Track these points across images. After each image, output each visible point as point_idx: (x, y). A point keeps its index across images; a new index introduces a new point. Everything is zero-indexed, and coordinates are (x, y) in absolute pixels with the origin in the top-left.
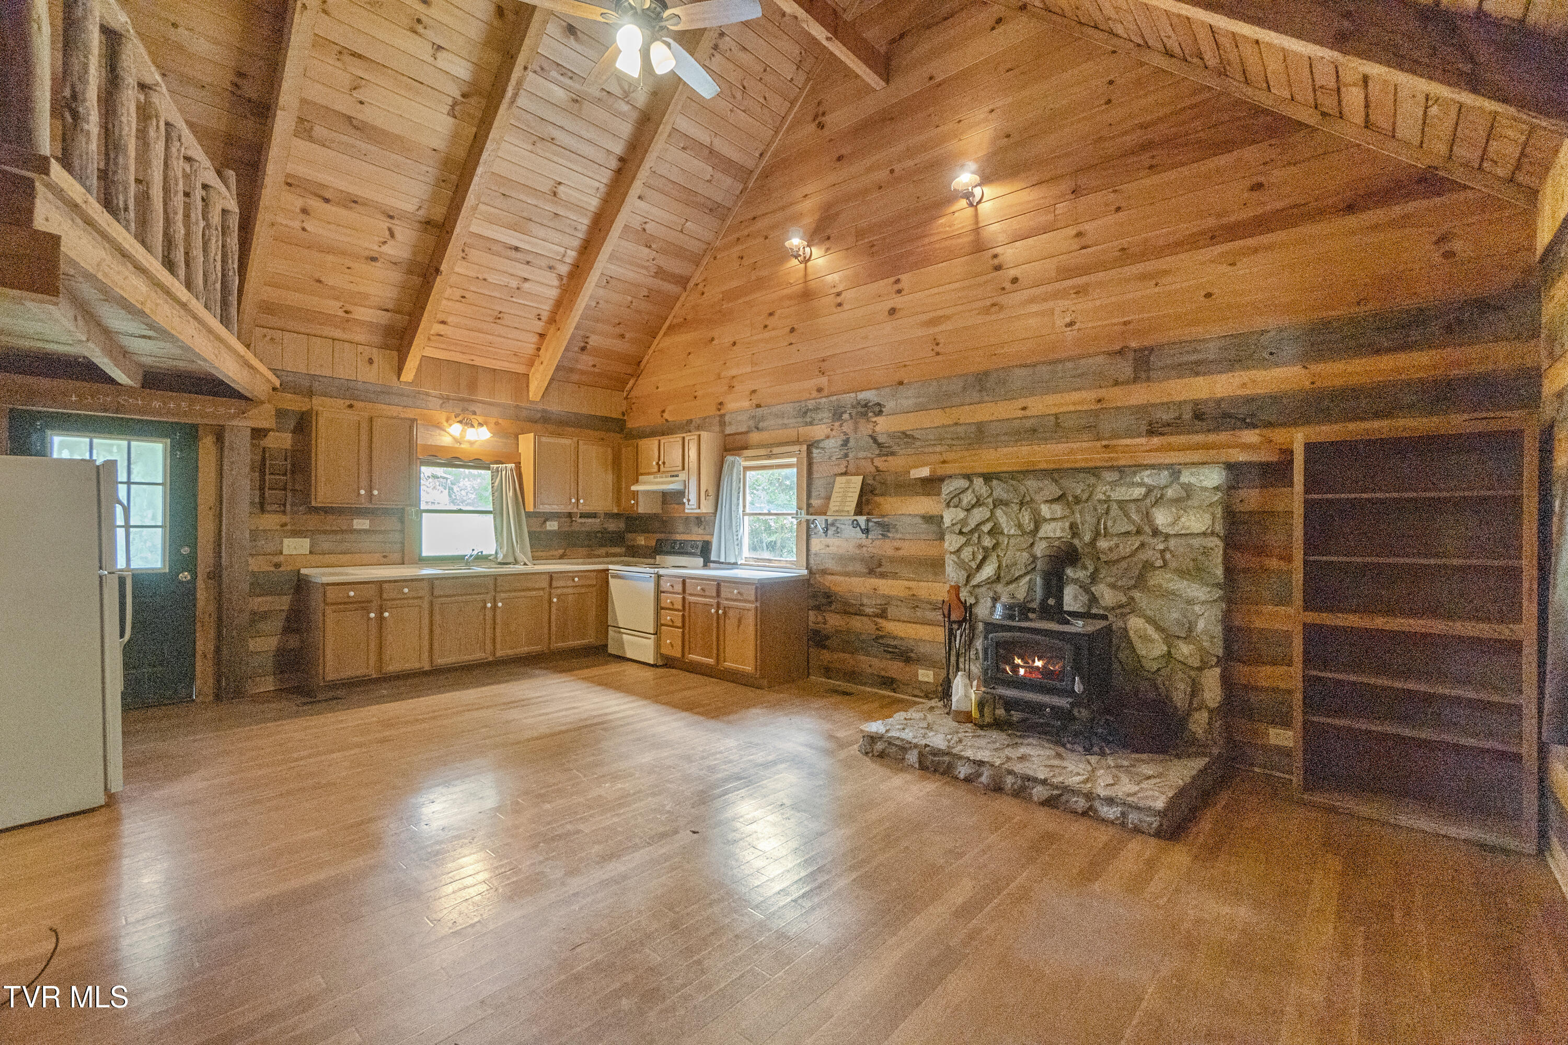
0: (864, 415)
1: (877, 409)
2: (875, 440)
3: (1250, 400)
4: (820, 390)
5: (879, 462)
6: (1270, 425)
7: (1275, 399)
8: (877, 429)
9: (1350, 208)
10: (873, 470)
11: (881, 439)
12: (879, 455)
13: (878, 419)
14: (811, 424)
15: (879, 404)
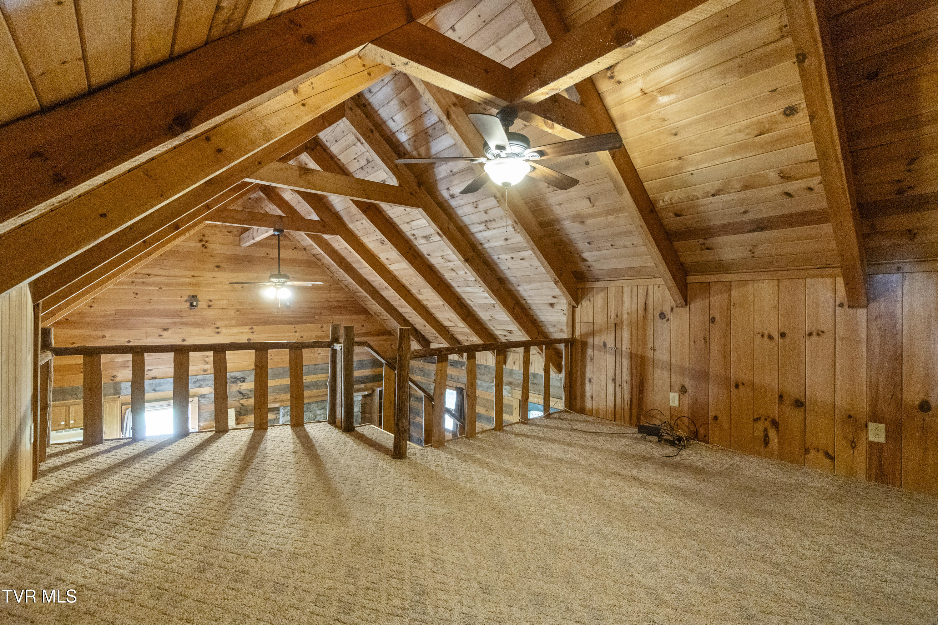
0: (233, 382)
1: (242, 380)
2: (241, 393)
3: (362, 377)
4: (205, 371)
5: (242, 402)
6: (366, 383)
7: (367, 377)
8: (242, 388)
9: (378, 335)
10: (239, 405)
11: (243, 392)
12: (243, 399)
13: (242, 384)
14: (200, 387)
15: (243, 378)
